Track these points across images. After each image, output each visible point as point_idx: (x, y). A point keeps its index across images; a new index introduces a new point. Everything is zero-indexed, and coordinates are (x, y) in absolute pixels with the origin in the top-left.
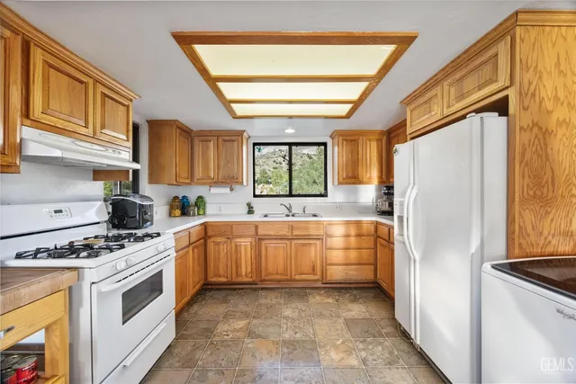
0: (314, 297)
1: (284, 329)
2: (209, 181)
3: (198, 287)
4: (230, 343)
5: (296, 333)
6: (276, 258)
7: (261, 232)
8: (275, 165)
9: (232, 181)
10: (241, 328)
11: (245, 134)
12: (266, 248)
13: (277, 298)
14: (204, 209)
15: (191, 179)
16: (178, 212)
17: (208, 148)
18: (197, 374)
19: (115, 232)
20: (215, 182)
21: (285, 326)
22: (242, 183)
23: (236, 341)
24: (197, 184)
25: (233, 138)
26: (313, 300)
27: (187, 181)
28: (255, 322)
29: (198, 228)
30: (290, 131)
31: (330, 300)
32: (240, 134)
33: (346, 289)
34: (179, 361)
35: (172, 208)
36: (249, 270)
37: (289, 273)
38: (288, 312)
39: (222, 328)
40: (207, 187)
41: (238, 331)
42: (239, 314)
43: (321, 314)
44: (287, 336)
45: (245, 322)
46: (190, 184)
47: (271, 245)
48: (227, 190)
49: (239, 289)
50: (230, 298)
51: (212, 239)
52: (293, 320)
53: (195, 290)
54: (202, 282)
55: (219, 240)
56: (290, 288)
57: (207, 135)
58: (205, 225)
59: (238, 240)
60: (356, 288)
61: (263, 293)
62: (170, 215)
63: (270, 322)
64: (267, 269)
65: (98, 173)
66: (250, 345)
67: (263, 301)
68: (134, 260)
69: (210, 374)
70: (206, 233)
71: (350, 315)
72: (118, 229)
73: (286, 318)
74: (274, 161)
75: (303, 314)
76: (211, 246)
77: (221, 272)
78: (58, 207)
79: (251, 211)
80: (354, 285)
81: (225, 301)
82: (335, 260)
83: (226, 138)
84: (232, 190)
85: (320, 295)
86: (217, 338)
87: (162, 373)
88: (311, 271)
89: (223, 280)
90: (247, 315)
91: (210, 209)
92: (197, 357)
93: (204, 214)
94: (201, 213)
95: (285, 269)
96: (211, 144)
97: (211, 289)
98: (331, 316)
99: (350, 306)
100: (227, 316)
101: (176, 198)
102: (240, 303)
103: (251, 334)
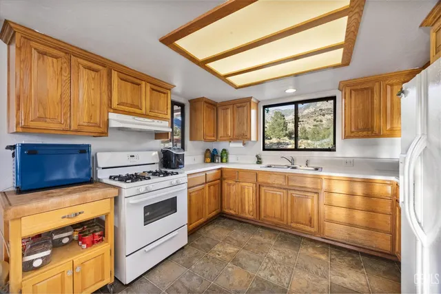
0: (307, 248)
1: (263, 268)
2: (228, 138)
3: (214, 213)
4: (217, 262)
5: (272, 275)
6: (274, 204)
7: (260, 179)
8: (315, 123)
9: (243, 137)
10: (230, 253)
11: (252, 100)
12: (265, 193)
13: (270, 238)
14: (227, 158)
15: (216, 137)
16: (209, 160)
17: (227, 114)
18: (188, 273)
19: (163, 170)
20: (232, 139)
21: (265, 265)
22: (250, 139)
23: (223, 262)
24: (221, 140)
25: (243, 104)
26: (305, 251)
27: (213, 138)
28: (242, 252)
29: (214, 171)
30: (291, 91)
31: (323, 257)
32: (248, 100)
33: (349, 251)
34: (183, 261)
35: (205, 157)
36: (251, 209)
37: (285, 219)
38: (274, 254)
39: (218, 248)
40: (228, 143)
41: (226, 254)
42: (234, 242)
43: (306, 267)
44: (262, 274)
45: (236, 249)
46: (216, 141)
47: (270, 191)
48: (241, 145)
49: (244, 222)
50: (235, 227)
51: (226, 181)
52: (275, 262)
53: (211, 215)
54: (218, 211)
55: (230, 182)
56: (286, 233)
57: (226, 105)
58: (221, 170)
59: (244, 184)
60: (363, 254)
61: (261, 230)
62: (205, 162)
63: (253, 256)
64: (265, 212)
65: (158, 135)
66: (230, 269)
67: (257, 237)
68: (151, 187)
69: (195, 278)
70: (222, 175)
71: (339, 280)
72: (166, 168)
73: (270, 258)
74: (315, 120)
75: (287, 260)
76: (225, 186)
77: (232, 206)
78: (132, 154)
79: (259, 162)
80: (362, 250)
81: (231, 228)
82: (335, 217)
83: (239, 105)
84: (244, 144)
85: (314, 248)
86: (211, 254)
87: (172, 263)
88: (308, 222)
89: (232, 212)
90: (240, 244)
91: (231, 158)
92: (194, 262)
93: (227, 162)
94: (224, 161)
95: (281, 215)
96: (229, 111)
97: (226, 218)
98: (317, 273)
99: (345, 271)
100: (226, 240)
101: (208, 150)
102: (239, 234)
103: (235, 261)
